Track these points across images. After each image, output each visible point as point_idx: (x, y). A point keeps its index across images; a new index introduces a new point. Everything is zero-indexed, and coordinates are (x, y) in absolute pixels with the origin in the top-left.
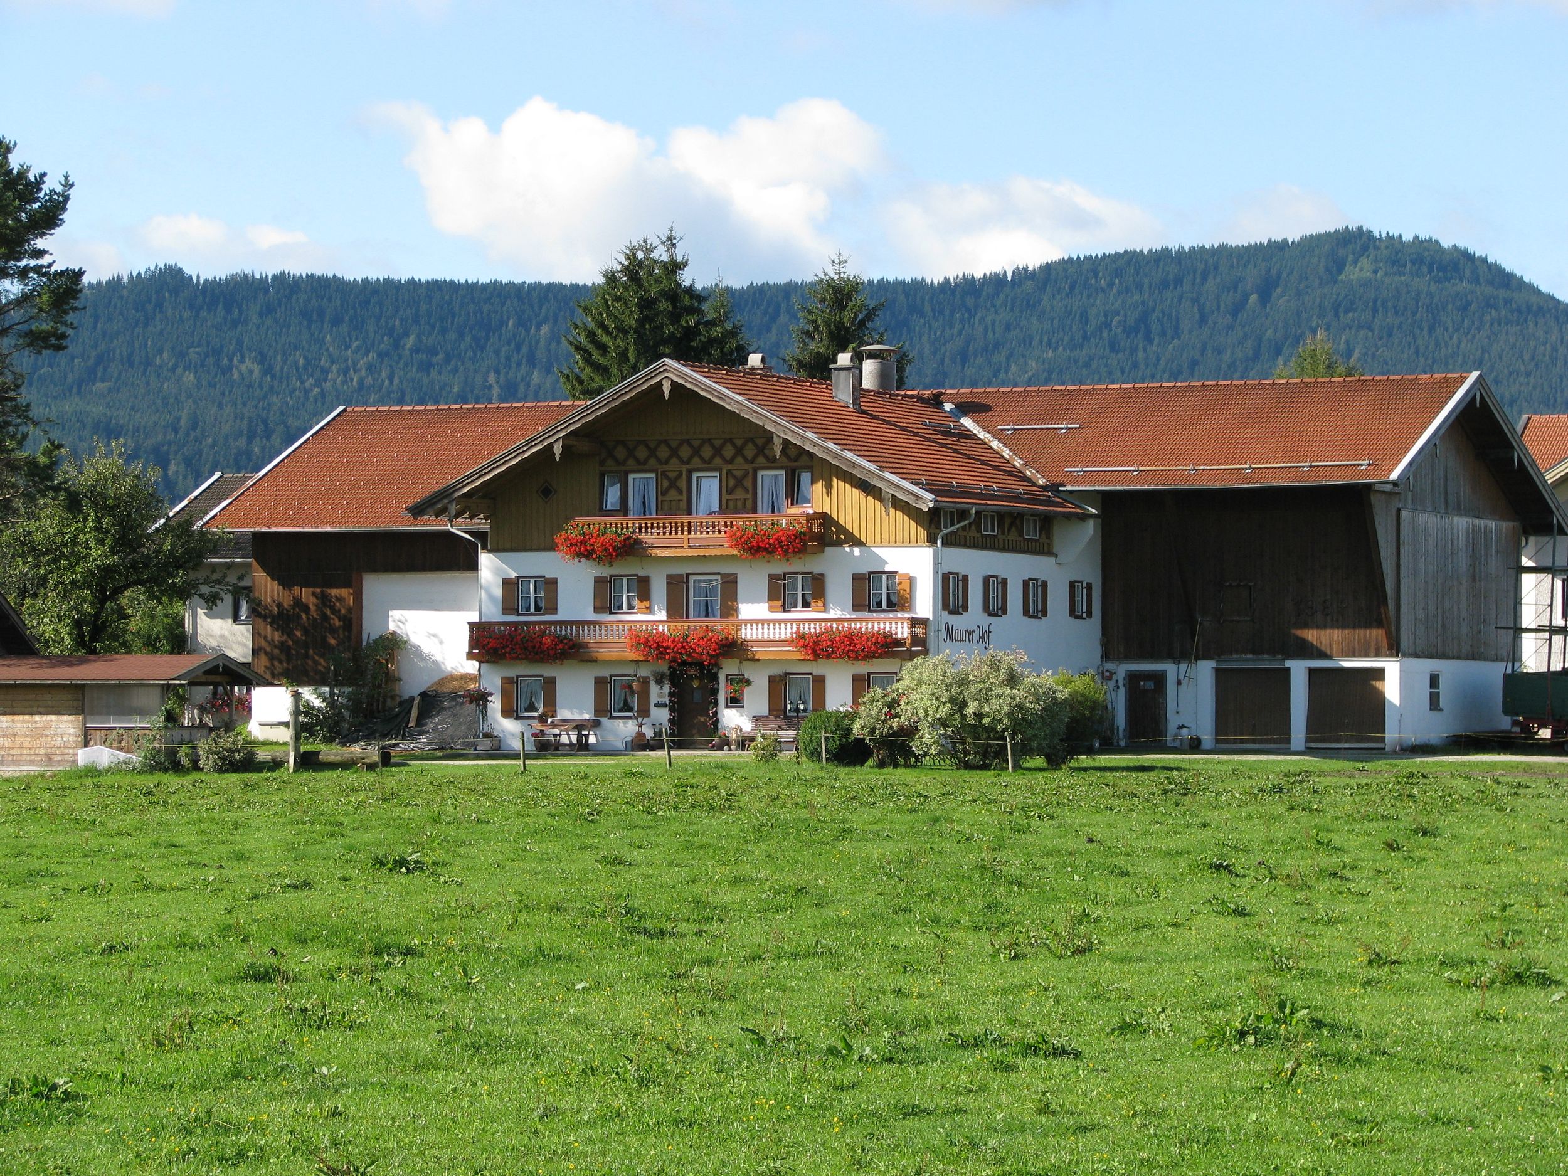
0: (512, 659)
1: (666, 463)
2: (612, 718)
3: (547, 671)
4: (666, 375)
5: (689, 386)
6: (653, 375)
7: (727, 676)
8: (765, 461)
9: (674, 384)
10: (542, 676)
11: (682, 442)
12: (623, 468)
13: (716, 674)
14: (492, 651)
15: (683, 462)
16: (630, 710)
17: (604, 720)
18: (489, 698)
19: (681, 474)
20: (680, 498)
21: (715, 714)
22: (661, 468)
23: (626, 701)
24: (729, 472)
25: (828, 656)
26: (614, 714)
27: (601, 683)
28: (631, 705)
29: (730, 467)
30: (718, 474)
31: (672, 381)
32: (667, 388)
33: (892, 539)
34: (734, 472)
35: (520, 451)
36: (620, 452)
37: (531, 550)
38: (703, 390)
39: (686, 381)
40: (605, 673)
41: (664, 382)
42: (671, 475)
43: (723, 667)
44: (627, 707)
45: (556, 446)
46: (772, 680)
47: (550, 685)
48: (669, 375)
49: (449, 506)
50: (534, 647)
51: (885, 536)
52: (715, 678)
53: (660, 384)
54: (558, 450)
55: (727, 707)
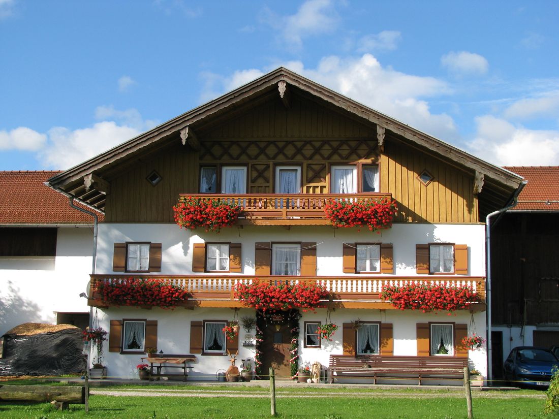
0: (132, 304)
1: (256, 157)
2: (204, 354)
3: (150, 317)
4: (282, 78)
5: (302, 88)
6: (271, 78)
7: (305, 322)
8: (339, 158)
9: (288, 86)
10: (145, 320)
11: (269, 143)
12: (218, 162)
13: (297, 320)
14: (114, 298)
15: (269, 158)
16: (220, 348)
17: (198, 356)
18: (104, 337)
19: (268, 166)
20: (268, 184)
21: (296, 352)
22: (251, 162)
23: (215, 341)
24: (309, 166)
25: (418, 307)
26: (206, 351)
27: (196, 327)
28: (220, 344)
29: (310, 162)
30: (299, 169)
31: (287, 83)
32: (282, 88)
33: (449, 218)
34: (313, 166)
35: (151, 136)
36: (217, 150)
37: (139, 222)
38: (314, 90)
39: (299, 83)
40: (200, 318)
41: (280, 85)
42: (259, 167)
43: (303, 315)
44: (216, 346)
45: (182, 133)
46: (346, 327)
47: (152, 327)
48: (285, 79)
49: (85, 179)
50: (152, 295)
51: (443, 216)
52: (296, 324)
53: (276, 86)
54: (184, 135)
55: (305, 347)
